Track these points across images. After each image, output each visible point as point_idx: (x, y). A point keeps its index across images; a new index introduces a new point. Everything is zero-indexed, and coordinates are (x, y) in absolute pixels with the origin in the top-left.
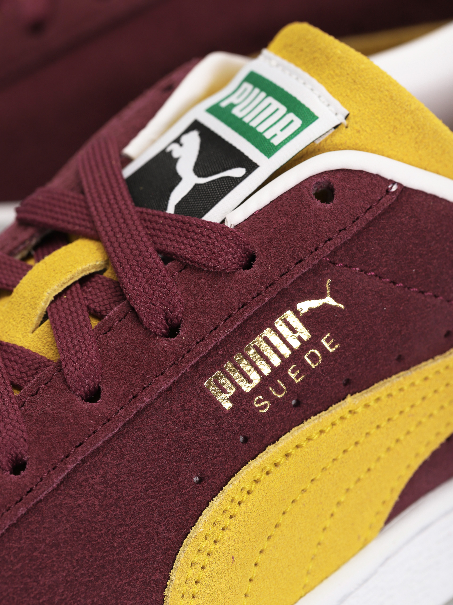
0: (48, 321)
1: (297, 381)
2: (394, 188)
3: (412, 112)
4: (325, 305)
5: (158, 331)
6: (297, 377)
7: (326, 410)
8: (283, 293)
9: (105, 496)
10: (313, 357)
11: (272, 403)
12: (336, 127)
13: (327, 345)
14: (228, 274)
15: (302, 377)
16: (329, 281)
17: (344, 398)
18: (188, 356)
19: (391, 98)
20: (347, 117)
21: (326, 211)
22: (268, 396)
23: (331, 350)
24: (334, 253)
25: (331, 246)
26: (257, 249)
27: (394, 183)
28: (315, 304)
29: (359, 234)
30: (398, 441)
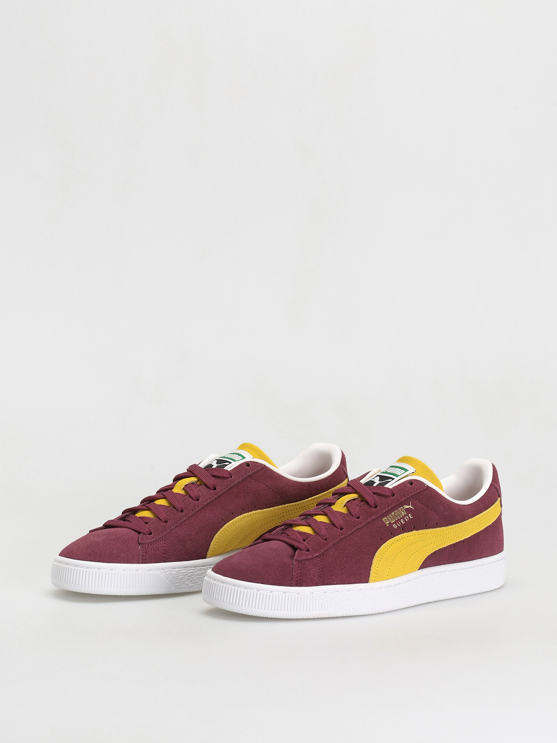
0: (346, 507)
1: (403, 523)
2: (426, 485)
3: (430, 472)
4: (410, 507)
5: (373, 506)
6: (403, 522)
7: (409, 532)
8: (401, 503)
9: (360, 538)
10: (406, 518)
11: (397, 526)
12: (413, 473)
13: (410, 516)
14: (388, 497)
15: (404, 522)
16: (411, 502)
17: (413, 531)
18: (379, 513)
19: (426, 468)
20: (415, 471)
21: (411, 487)
22: (396, 524)
23: (411, 518)
24: (412, 496)
25: (411, 494)
26: (395, 493)
27: (426, 484)
28: (408, 507)
29: (418, 493)
30: (424, 546)
